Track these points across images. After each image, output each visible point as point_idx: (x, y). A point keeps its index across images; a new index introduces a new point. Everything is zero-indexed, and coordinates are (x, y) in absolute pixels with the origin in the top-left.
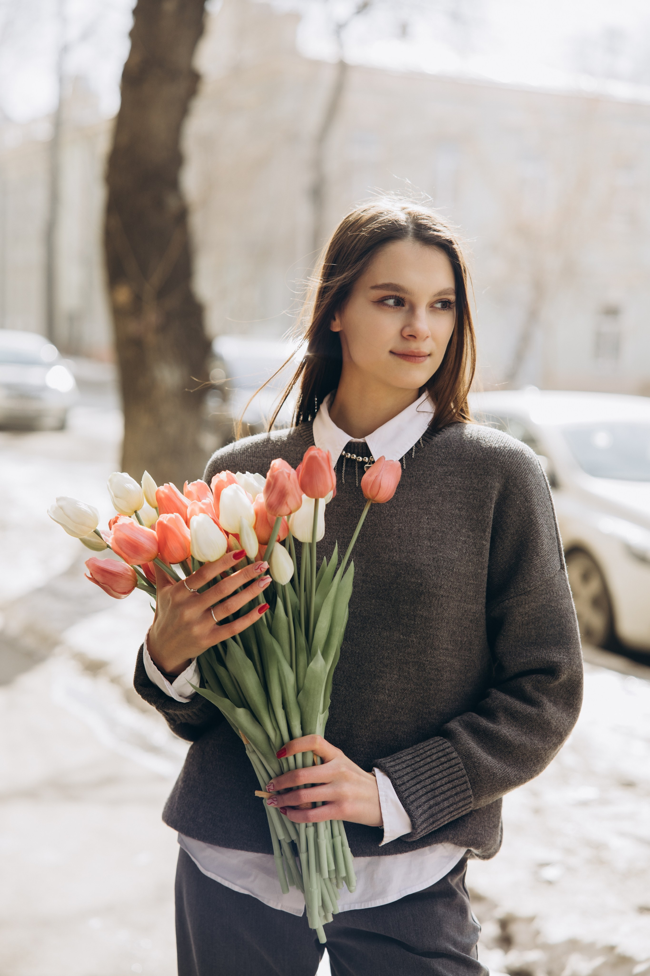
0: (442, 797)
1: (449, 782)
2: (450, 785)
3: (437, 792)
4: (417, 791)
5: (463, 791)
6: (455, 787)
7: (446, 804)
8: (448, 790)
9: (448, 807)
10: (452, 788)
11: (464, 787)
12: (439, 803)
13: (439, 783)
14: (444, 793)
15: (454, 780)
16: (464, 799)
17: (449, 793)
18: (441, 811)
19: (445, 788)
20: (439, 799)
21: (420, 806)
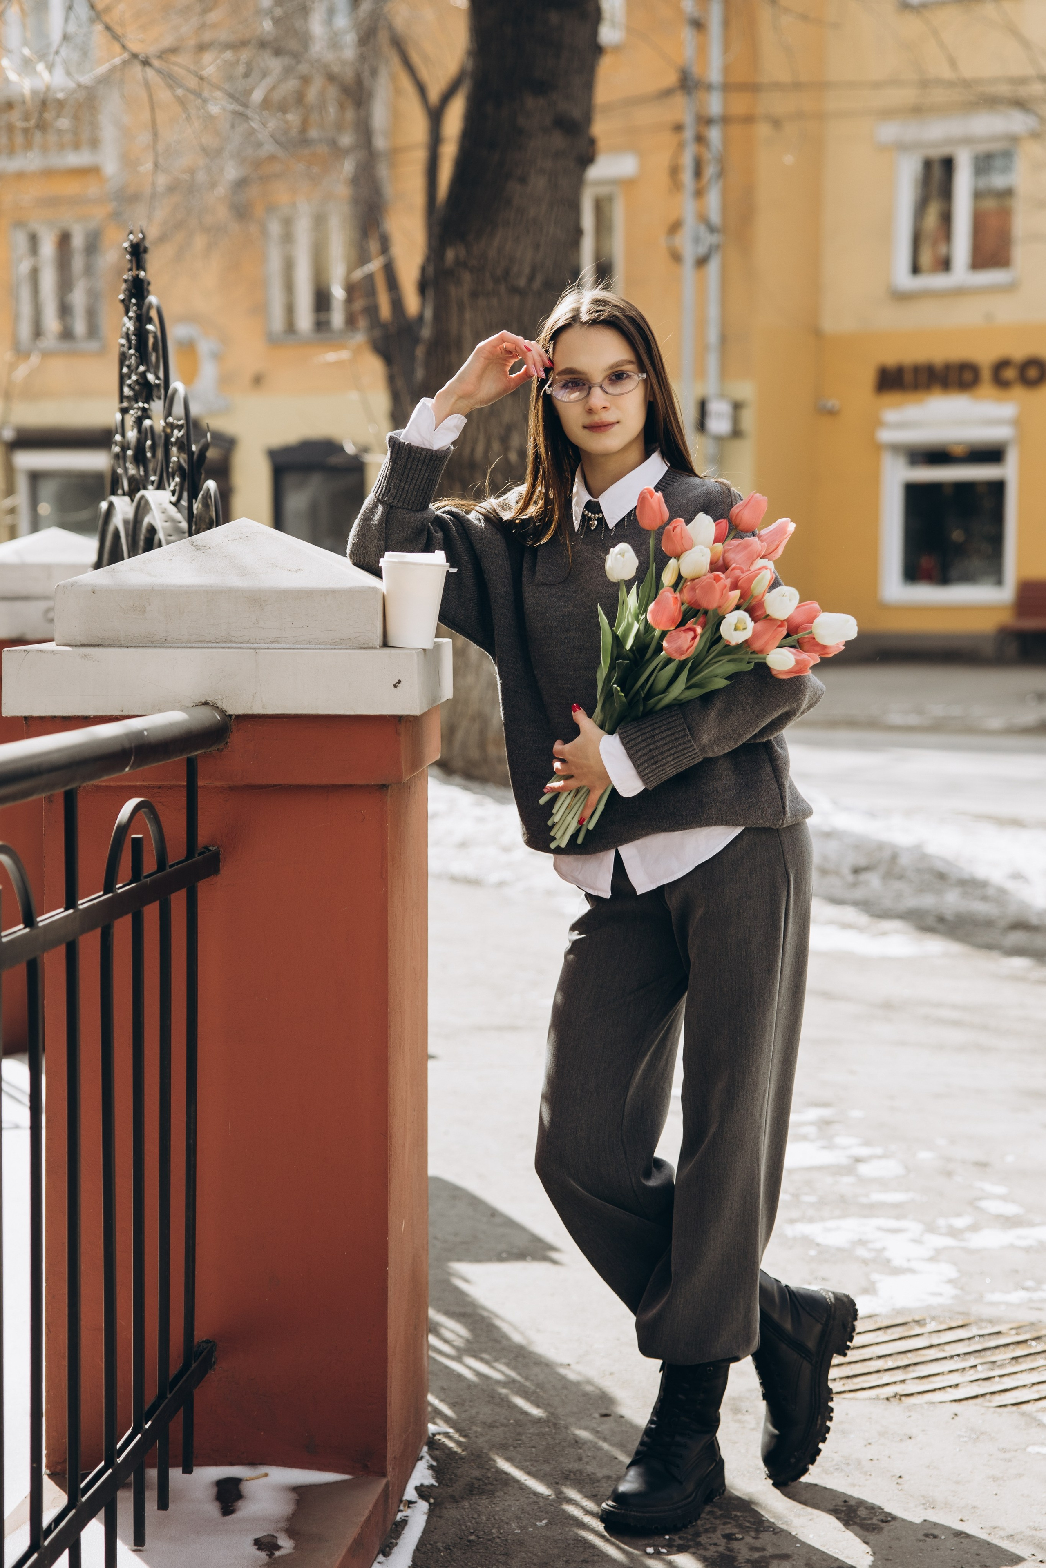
0: (661, 742)
1: (669, 729)
2: (669, 732)
3: (656, 738)
4: (638, 737)
5: (682, 737)
6: (674, 734)
7: (666, 748)
8: (668, 736)
9: (669, 750)
10: (671, 734)
11: (682, 734)
12: (659, 747)
13: (657, 731)
14: (663, 739)
15: (673, 727)
16: (684, 743)
17: (667, 740)
18: (662, 753)
19: (664, 735)
20: (659, 744)
21: (640, 750)
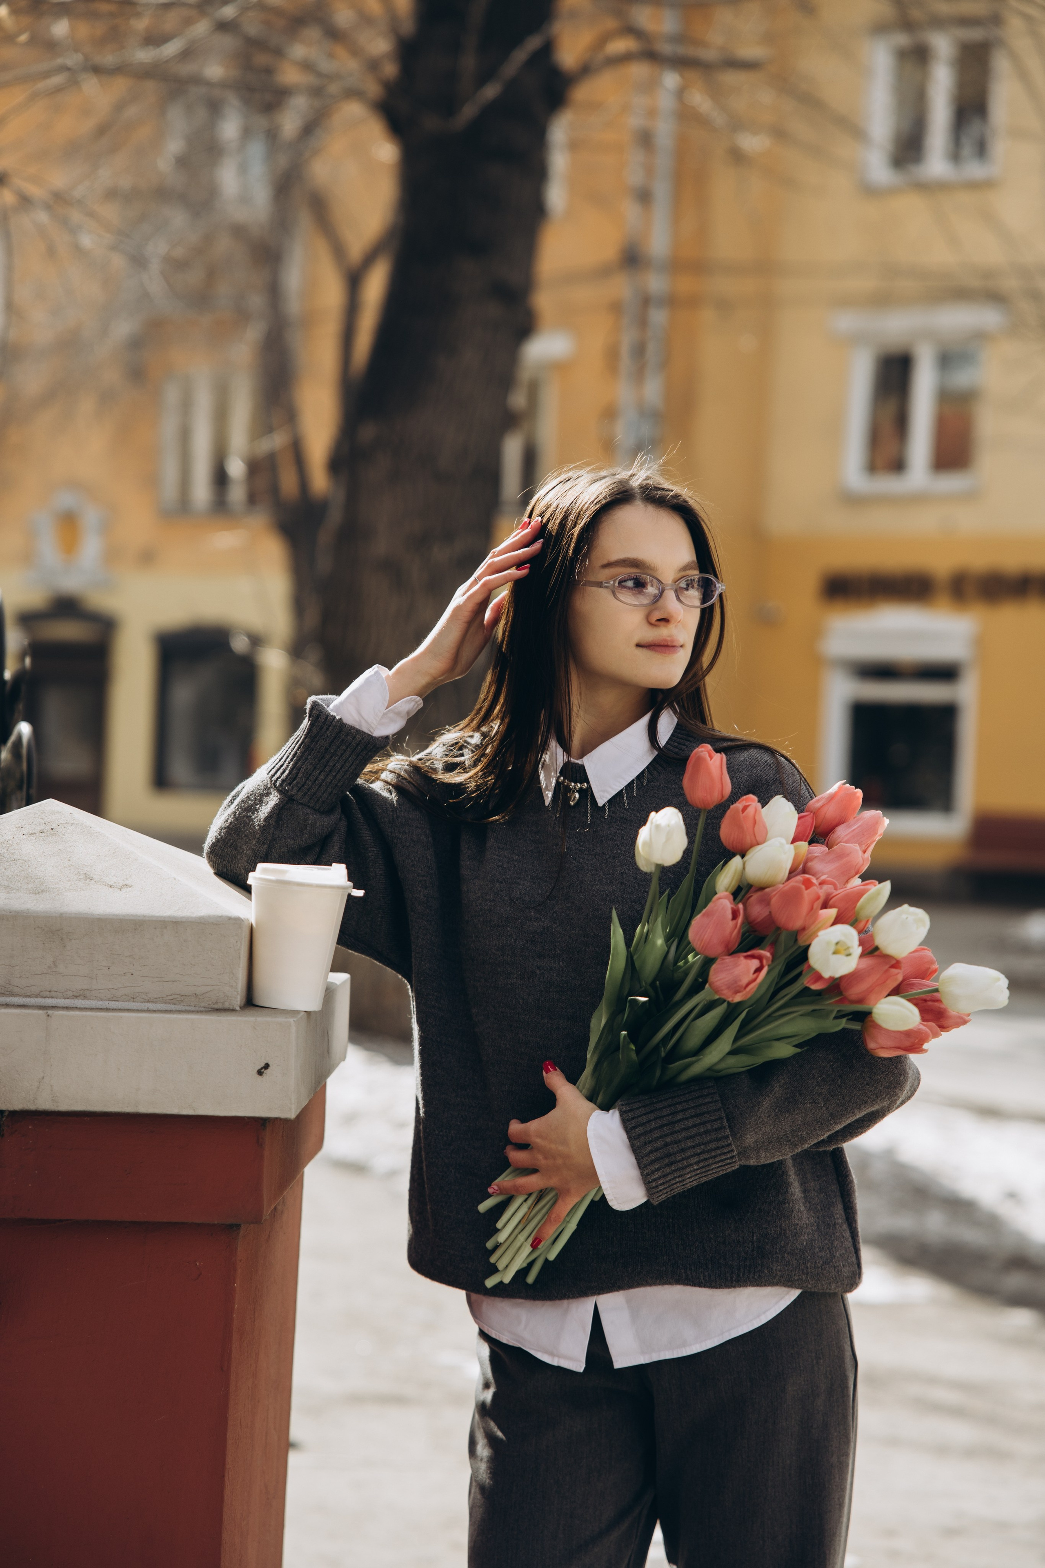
0: (684, 1134)
1: (696, 1116)
2: (697, 1120)
3: (677, 1127)
4: (649, 1121)
5: (716, 1130)
6: (704, 1123)
7: (689, 1143)
8: (694, 1126)
9: (694, 1147)
10: (700, 1124)
11: (717, 1125)
12: (680, 1141)
13: (680, 1116)
14: (687, 1129)
15: (704, 1113)
16: (718, 1140)
17: (694, 1131)
18: (683, 1150)
19: (690, 1123)
20: (680, 1136)
21: (650, 1142)
